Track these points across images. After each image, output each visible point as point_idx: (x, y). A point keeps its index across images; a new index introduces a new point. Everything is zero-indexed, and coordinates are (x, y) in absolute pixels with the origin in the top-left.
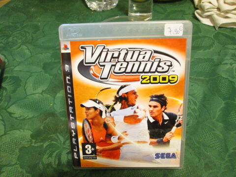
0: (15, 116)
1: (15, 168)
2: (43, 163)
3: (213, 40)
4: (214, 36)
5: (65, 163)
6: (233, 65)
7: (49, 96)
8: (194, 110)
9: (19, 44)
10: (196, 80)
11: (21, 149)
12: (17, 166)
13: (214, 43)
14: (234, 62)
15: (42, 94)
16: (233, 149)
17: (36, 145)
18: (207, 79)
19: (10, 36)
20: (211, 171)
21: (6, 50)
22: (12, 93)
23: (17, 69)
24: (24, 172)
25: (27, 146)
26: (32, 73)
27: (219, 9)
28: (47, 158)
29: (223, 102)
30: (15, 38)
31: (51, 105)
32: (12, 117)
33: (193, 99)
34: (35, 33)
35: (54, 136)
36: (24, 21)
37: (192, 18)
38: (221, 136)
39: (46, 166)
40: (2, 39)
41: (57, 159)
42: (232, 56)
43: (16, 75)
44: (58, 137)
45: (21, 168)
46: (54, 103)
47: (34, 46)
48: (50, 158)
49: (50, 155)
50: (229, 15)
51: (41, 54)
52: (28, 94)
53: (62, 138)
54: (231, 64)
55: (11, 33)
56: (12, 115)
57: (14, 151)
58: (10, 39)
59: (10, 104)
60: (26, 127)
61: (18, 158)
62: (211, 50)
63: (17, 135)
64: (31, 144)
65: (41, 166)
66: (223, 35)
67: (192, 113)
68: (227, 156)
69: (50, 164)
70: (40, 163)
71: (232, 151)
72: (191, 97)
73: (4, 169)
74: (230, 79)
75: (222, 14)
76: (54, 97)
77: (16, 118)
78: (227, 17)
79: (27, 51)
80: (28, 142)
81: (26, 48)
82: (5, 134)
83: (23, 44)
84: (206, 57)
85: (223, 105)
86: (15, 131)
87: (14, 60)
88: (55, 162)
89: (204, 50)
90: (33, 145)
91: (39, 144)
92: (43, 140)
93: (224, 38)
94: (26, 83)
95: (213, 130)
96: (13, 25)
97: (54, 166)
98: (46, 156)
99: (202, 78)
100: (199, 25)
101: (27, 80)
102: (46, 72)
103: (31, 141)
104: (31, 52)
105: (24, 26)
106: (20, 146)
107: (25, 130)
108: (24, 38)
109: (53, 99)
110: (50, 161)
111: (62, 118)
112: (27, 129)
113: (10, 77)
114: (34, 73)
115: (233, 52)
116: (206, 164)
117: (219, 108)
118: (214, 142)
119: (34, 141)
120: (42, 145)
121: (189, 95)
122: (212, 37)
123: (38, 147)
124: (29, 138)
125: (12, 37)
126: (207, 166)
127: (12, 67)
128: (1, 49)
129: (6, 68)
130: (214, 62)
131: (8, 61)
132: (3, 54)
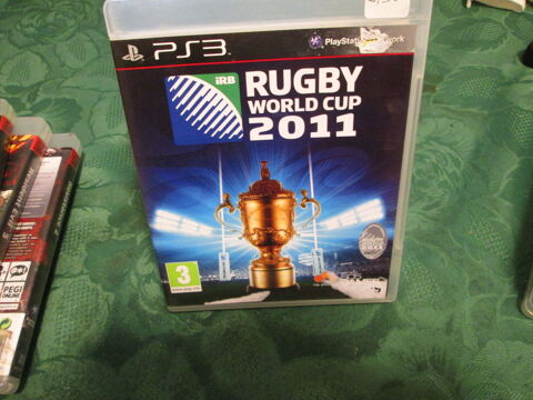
2: (137, 274)
3: (503, 28)
4: (506, 20)
9: (71, 30)
11: (89, 246)
13: (505, 35)
17: (122, 238)
18: (486, 112)
19: (50, 11)
20: (482, 296)
21: (43, 44)
24: (99, 288)
26: (103, 92)
29: (518, 160)
30: (60, 16)
40: (32, 18)
43: (68, 97)
45: (93, 280)
48: (151, 264)
55: (50, 4)
57: (75, 249)
58: (50, 18)
60: (98, 203)
61: (86, 261)
62: (499, 49)
64: (111, 235)
67: (449, 182)
69: (151, 276)
72: (448, 150)
73: (58, 283)
79: (89, 46)
83: (78, 30)
84: (485, 66)
90: (115, 237)
92: (136, 229)
94: (92, 113)
95: (493, 215)
104: (98, 48)
107: (96, 209)
108: (81, 17)
110: (150, 270)
112: (100, 207)
113: (58, 101)
114: (108, 91)
117: (508, 172)
118: (492, 239)
119: (116, 230)
120: (134, 239)
122: (503, 22)
123: (125, 241)
124: (106, 223)
125: (53, 14)
126: (476, 286)
127: (59, 80)
128: (33, 40)
129: (46, 81)
130: (503, 77)
131: (49, 66)
132: (38, 54)
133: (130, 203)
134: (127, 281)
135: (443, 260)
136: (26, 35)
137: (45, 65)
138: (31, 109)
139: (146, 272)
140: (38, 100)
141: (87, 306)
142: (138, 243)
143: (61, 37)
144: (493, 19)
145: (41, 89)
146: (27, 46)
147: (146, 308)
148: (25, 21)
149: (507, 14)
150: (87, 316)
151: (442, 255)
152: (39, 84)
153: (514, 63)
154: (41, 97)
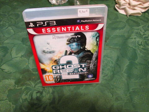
1: (6, 102)
5: (35, 99)
6: (136, 39)
7: (25, 59)
10: (113, 48)
12: (7, 100)
14: (137, 37)
15: (21, 57)
16: (132, 89)
22: (3, 57)
23: (6, 42)
25: (12, 89)
27: (129, 4)
31: (27, 64)
32: (4, 72)
33: (111, 60)
34: (17, 19)
35: (28, 82)
36: (10, 11)
37: (113, 9)
38: (126, 82)
39: (24, 100)
41: (30, 96)
42: (136, 34)
44: (31, 83)
46: (29, 63)
47: (16, 27)
49: (26, 94)
50: (136, 8)
51: (21, 32)
52: (13, 58)
53: (33, 84)
54: (135, 39)
56: (4, 71)
59: (2, 64)
63: (6, 83)
65: (21, 100)
66: (132, 20)
68: (128, 93)
70: (21, 98)
71: (132, 90)
74: (134, 47)
75: (131, 7)
76: (29, 60)
77: (6, 72)
78: (134, 9)
80: (13, 86)
81: (11, 28)
85: (128, 63)
86: (5, 80)
87: (4, 36)
88: (29, 98)
89: (120, 30)
91: (20, 88)
93: (132, 22)
96: (3, 14)
97: (28, 100)
98: (24, 95)
99: (117, 47)
100: (117, 14)
102: (23, 44)
103: (15, 86)
105: (10, 13)
106: (9, 89)
109: (28, 60)
111: (33, 72)
115: (136, 31)
116: (116, 98)
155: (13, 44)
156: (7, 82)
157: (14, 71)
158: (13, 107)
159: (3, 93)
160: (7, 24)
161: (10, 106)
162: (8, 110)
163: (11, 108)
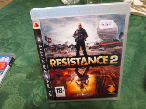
0: (17, 65)
1: (16, 95)
2: (33, 93)
3: (140, 21)
4: (141, 19)
8: (129, 63)
9: (20, 24)
10: (130, 45)
11: (20, 85)
12: (17, 94)
13: (141, 23)
15: (33, 52)
17: (29, 82)
18: (137, 44)
20: (140, 101)
21: (12, 27)
22: (15, 52)
23: (18, 38)
24: (22, 98)
25: (23, 83)
26: (27, 40)
28: (36, 90)
31: (39, 59)
33: (128, 56)
36: (23, 10)
39: (35, 95)
41: (42, 90)
43: (18, 41)
45: (20, 95)
47: (29, 25)
48: (38, 90)
49: (38, 89)
52: (25, 52)
55: (15, 17)
57: (15, 86)
58: (15, 21)
60: (23, 72)
61: (18, 89)
62: (140, 26)
63: (18, 77)
65: (32, 95)
67: (127, 65)
69: (37, 94)
70: (32, 93)
72: (127, 55)
73: (9, 96)
77: (18, 67)
79: (24, 28)
80: (24, 80)
81: (24, 26)
82: (11, 75)
83: (22, 24)
84: (136, 31)
87: (17, 33)
88: (41, 93)
89: (135, 27)
90: (27, 82)
91: (31, 82)
92: (34, 79)
94: (24, 46)
95: (142, 75)
96: (17, 13)
97: (40, 95)
98: (35, 89)
99: (133, 44)
101: (24, 44)
103: (26, 80)
104: (27, 28)
105: (23, 13)
106: (20, 83)
107: (23, 73)
108: (23, 20)
110: (37, 92)
112: (24, 73)
113: (15, 43)
116: (137, 96)
119: (28, 80)
120: (33, 83)
121: (126, 54)
123: (30, 83)
124: (25, 78)
125: (15, 20)
126: (138, 98)
127: (15, 37)
128: (9, 26)
129: (12, 37)
130: (141, 34)
131: (13, 33)
132: (10, 30)
133: (32, 72)
134: (30, 96)
135: (127, 89)
136: (8, 25)
137: (12, 33)
138: (7, 45)
139: (36, 93)
140: (9, 43)
141: (17, 104)
142: (34, 84)
143: (17, 25)
144: (137, 18)
145: (10, 39)
146: (8, 28)
147: (35, 104)
148: (8, 21)
149: (141, 17)
150: (17, 107)
151: (127, 87)
152: (10, 38)
153: (144, 30)
154: (10, 41)
155: (25, 39)
156: (18, 75)
157: (26, 65)
158: (24, 102)
159: (13, 87)
160: (20, 22)
161: (21, 100)
162: (18, 104)
163: (22, 102)
